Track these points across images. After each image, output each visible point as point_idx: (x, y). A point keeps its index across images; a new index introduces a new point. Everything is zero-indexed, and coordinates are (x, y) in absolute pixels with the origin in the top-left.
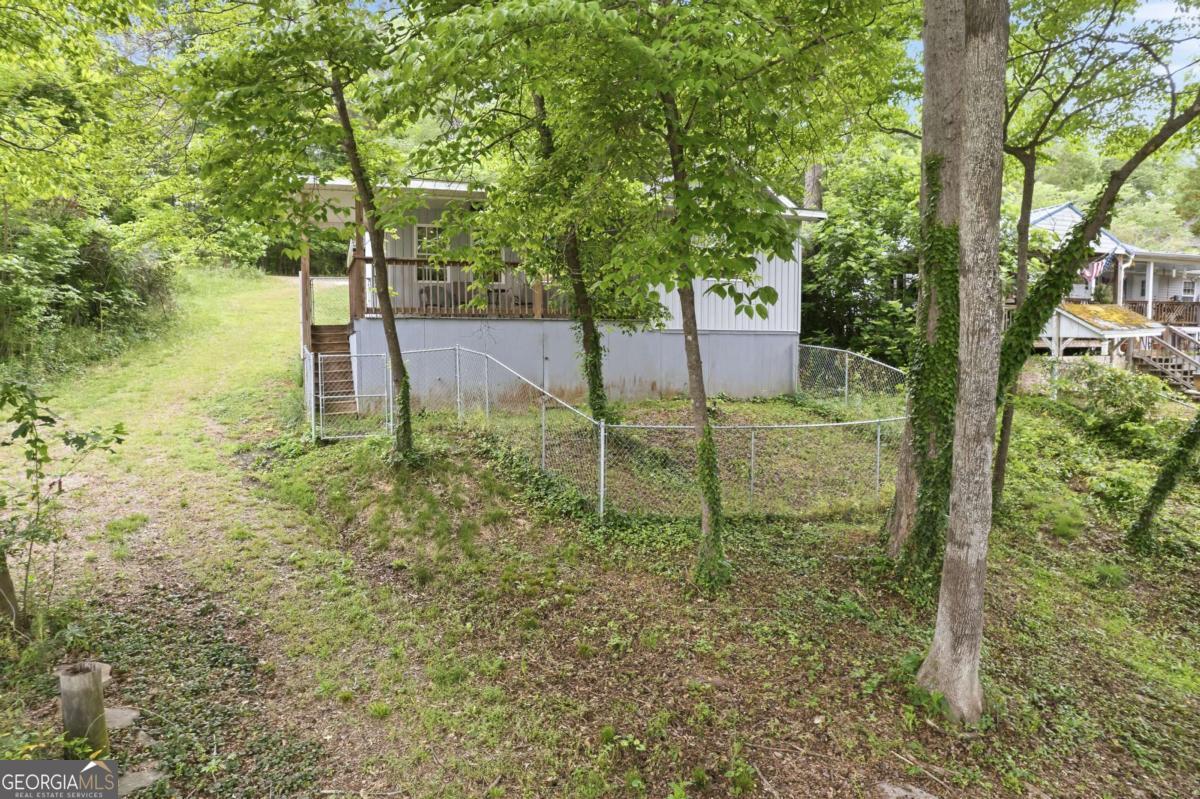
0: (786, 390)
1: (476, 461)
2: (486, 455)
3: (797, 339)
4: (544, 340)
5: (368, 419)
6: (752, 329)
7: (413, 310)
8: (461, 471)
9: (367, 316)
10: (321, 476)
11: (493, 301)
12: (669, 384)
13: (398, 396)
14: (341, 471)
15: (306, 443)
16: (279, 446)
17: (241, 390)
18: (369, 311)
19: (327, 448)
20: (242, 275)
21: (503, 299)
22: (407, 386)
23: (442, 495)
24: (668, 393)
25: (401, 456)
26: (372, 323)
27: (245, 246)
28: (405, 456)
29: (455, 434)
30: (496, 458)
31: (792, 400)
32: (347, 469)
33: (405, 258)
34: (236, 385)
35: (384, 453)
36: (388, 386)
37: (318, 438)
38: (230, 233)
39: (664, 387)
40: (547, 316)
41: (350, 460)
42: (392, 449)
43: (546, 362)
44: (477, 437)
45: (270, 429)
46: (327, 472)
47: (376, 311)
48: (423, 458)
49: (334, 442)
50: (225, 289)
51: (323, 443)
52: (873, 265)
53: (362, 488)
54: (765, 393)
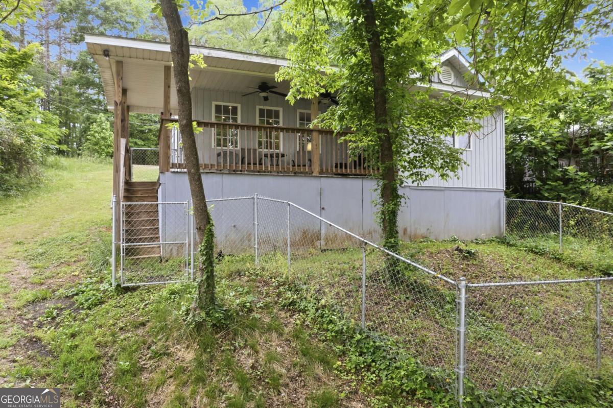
0: (497, 234)
1: (283, 314)
2: (291, 307)
3: (503, 194)
4: (321, 193)
5: (170, 262)
6: (465, 186)
7: (212, 165)
8: (270, 329)
9: (173, 170)
10: (113, 335)
11: (275, 163)
12: (416, 229)
13: (201, 247)
14: (137, 327)
15: (105, 291)
16: (77, 294)
17: (65, 235)
18: (174, 166)
19: (126, 296)
20: (101, 162)
21: (283, 161)
22: (211, 235)
23: (253, 367)
24: (416, 237)
25: (203, 314)
26: (177, 175)
27: (104, 145)
28: (207, 314)
29: (254, 281)
30: (304, 311)
31: (503, 241)
32: (143, 324)
33: (205, 121)
34: (65, 231)
35: (184, 308)
36: (189, 232)
37: (119, 285)
38: (95, 137)
39: (413, 232)
40: (323, 173)
41: (147, 313)
42: (193, 305)
43: (323, 211)
44: (280, 285)
45: (76, 273)
46: (121, 329)
47: (180, 166)
48: (228, 316)
49: (134, 289)
50: (88, 168)
51: (122, 290)
52: (549, 141)
53: (158, 355)
54: (483, 236)
